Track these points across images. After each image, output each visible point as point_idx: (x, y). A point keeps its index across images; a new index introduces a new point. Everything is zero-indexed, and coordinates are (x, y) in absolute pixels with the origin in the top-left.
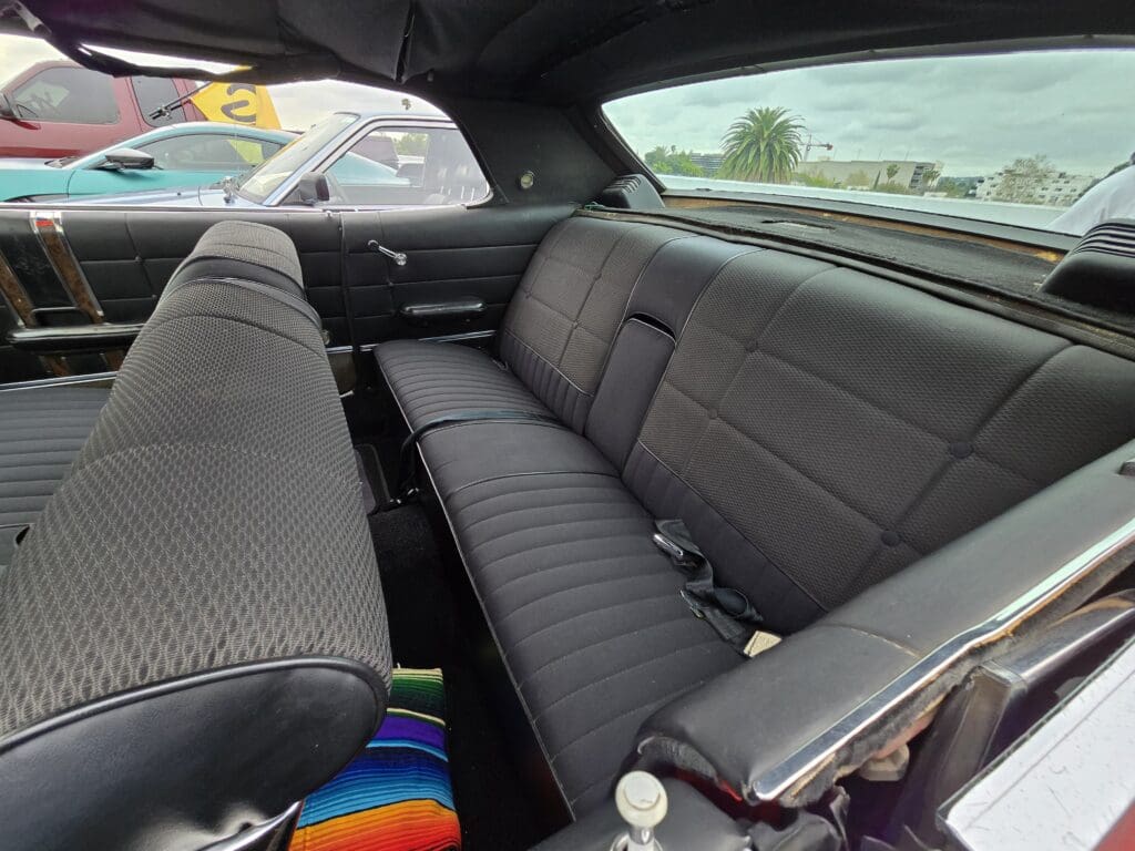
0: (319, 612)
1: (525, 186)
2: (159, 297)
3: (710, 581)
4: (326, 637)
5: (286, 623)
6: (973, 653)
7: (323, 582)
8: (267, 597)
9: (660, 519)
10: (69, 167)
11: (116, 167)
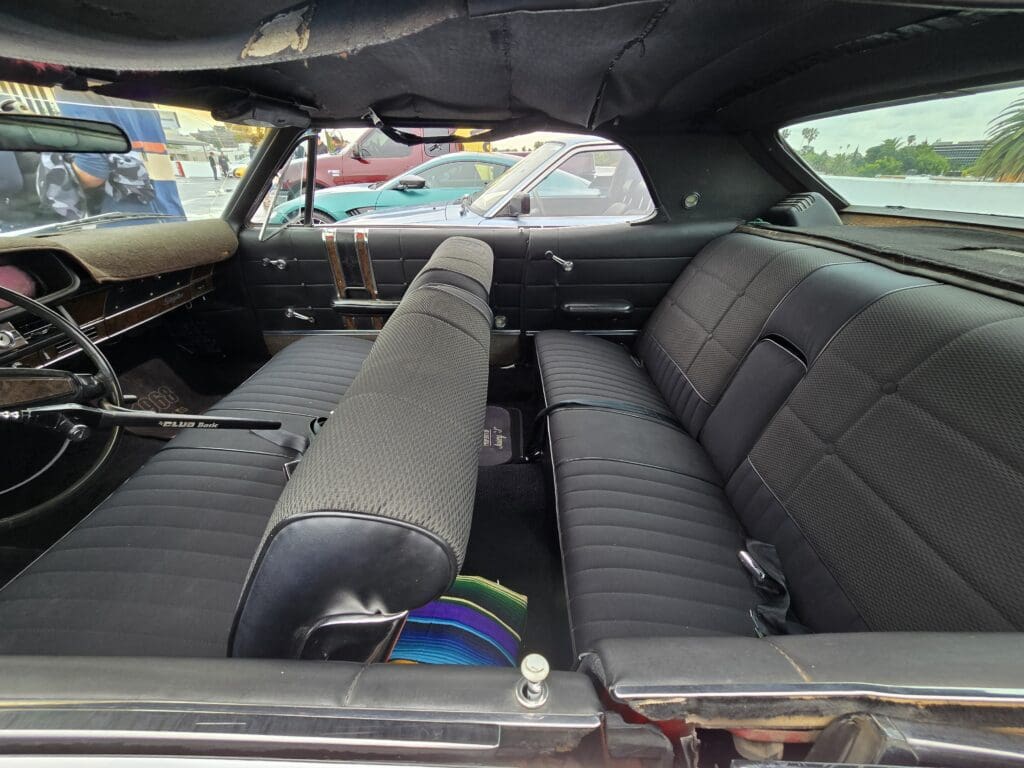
0: (431, 505)
1: (688, 205)
2: (409, 284)
3: (784, 611)
4: (431, 520)
5: (414, 505)
6: (862, 700)
7: (438, 491)
8: (409, 489)
9: (752, 538)
10: (379, 189)
11: (405, 188)
